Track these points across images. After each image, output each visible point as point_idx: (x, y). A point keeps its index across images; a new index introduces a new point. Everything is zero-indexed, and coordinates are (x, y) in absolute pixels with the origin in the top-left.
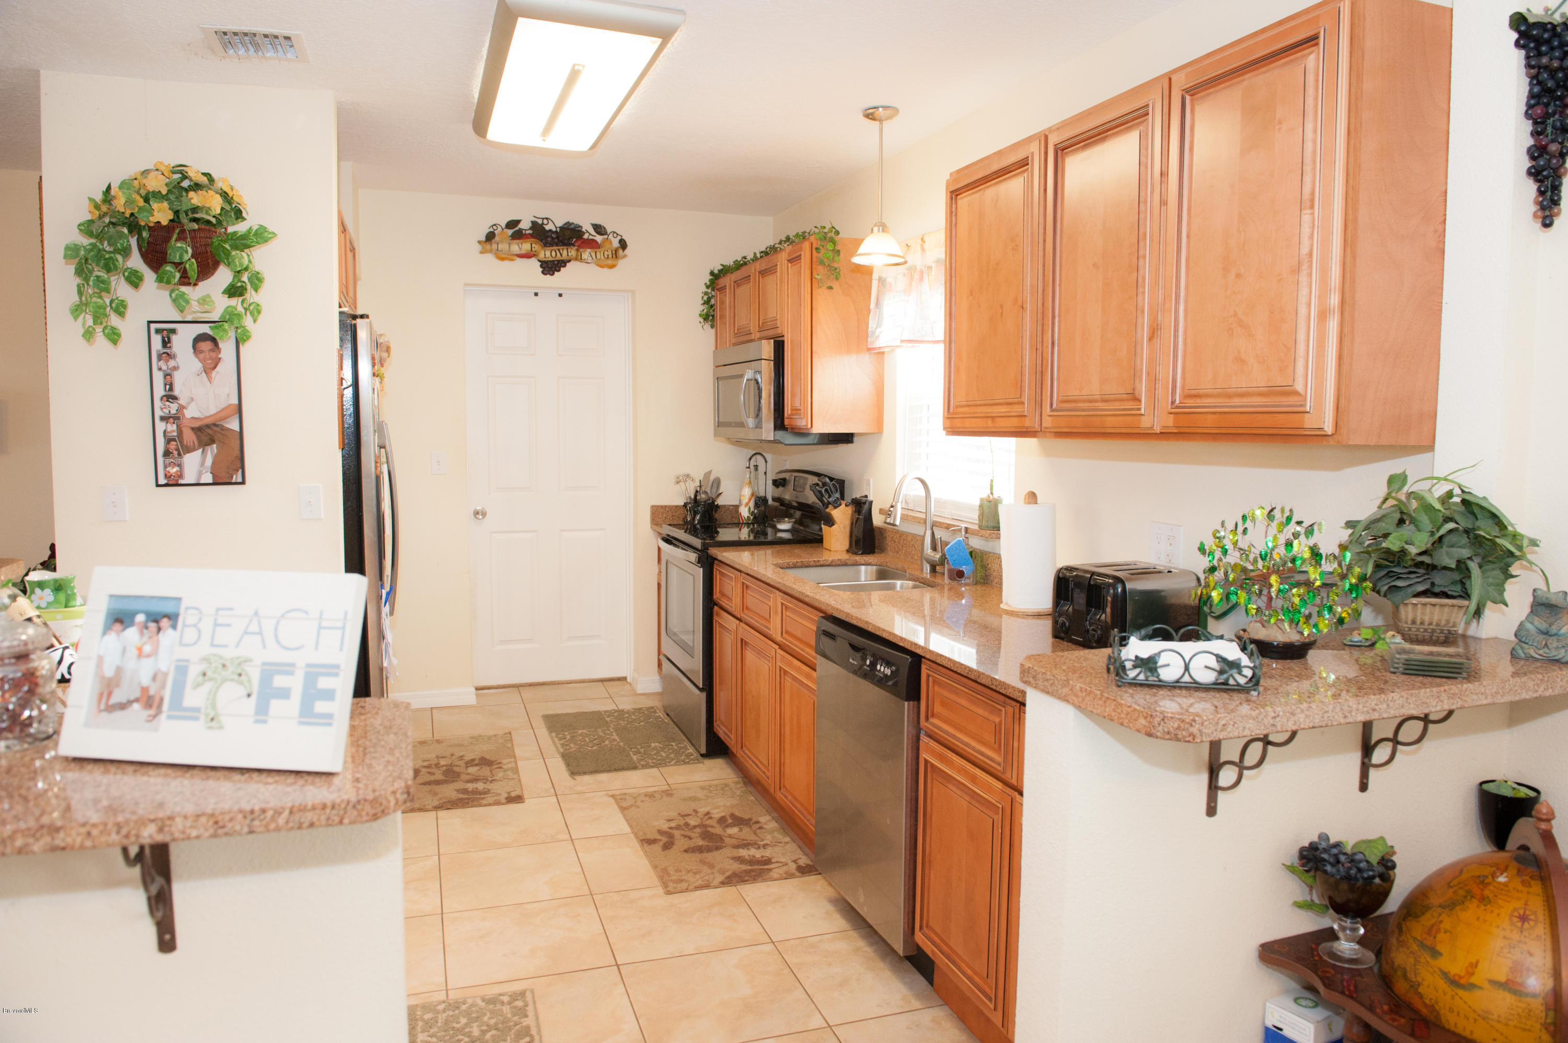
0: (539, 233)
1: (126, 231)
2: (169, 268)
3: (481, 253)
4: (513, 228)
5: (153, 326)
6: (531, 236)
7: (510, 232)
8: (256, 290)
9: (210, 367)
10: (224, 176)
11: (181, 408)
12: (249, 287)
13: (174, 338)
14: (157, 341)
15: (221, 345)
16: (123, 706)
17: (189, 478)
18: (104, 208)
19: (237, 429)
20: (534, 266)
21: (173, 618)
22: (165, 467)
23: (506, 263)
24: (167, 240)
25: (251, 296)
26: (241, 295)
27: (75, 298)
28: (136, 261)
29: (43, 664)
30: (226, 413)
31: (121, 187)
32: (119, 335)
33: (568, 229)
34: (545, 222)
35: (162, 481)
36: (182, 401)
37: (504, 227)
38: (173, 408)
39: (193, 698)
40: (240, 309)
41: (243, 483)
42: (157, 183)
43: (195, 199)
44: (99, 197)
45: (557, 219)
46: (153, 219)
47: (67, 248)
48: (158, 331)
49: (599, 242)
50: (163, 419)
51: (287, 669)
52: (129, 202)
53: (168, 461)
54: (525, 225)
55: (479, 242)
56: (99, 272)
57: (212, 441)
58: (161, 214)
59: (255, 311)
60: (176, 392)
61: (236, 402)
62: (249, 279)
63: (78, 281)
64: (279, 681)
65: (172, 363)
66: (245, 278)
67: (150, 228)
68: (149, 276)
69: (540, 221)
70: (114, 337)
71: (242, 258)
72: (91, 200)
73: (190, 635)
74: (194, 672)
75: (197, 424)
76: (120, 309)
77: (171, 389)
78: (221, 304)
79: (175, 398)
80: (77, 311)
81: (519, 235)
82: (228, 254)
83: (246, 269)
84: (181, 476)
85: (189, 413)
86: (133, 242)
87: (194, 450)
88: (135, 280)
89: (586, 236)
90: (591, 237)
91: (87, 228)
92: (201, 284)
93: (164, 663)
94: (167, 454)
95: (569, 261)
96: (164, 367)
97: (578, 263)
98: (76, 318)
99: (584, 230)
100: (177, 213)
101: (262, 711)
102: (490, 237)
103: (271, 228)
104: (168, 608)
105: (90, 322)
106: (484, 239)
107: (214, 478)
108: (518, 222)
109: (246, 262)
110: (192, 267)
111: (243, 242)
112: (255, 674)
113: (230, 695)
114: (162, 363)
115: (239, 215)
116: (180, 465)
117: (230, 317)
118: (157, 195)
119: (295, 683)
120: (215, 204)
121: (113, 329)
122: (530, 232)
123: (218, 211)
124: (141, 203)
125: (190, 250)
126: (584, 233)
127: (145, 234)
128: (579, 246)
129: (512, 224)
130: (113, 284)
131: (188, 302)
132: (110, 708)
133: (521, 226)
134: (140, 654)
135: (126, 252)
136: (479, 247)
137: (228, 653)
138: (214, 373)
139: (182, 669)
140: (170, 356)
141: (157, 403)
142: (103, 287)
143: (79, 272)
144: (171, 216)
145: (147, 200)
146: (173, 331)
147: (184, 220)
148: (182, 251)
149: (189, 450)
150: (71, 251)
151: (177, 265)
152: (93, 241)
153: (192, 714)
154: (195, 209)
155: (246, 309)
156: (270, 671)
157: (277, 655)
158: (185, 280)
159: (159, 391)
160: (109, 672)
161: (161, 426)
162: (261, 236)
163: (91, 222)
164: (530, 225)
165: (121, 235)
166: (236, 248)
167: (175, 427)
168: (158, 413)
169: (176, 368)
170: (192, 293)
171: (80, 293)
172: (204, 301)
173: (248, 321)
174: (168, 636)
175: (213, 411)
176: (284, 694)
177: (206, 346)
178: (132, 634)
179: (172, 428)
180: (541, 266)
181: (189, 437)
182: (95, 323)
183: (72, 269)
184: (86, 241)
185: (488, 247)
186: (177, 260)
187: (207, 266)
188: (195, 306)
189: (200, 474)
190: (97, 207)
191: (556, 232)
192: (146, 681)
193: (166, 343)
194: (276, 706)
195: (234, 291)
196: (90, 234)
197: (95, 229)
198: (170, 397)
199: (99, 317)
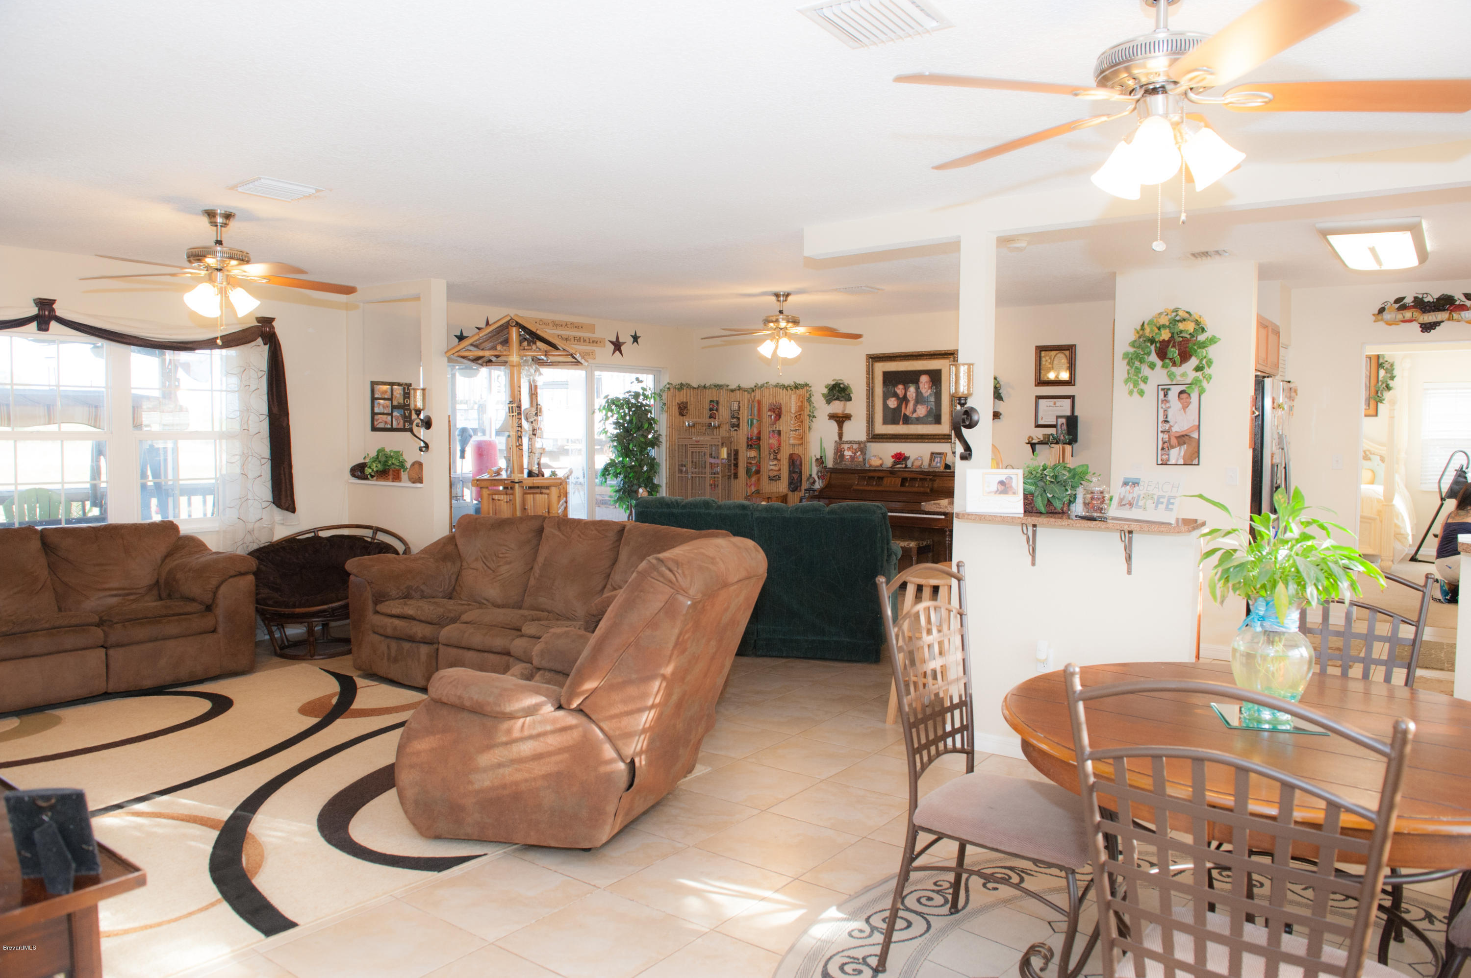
0: (1421, 305)
1: (1149, 344)
2: (1167, 361)
3: (1375, 321)
4: (1400, 304)
5: (1160, 387)
6: (1413, 307)
7: (1397, 306)
8: (1209, 367)
9: (1185, 407)
10: (1196, 311)
11: (1171, 427)
12: (1206, 366)
13: (1169, 392)
14: (1161, 394)
15: (1191, 395)
16: (1124, 505)
17: (1173, 461)
18: (1141, 333)
19: (1197, 437)
20: (1416, 327)
21: (1138, 483)
22: (1162, 455)
23: (1393, 327)
24: (1168, 346)
25: (1207, 371)
26: (1202, 370)
27: (1126, 376)
28: (1153, 357)
29: (1107, 496)
30: (1191, 429)
31: (1148, 324)
32: (1144, 393)
33: (1443, 299)
34: (1425, 296)
35: (1160, 462)
36: (1171, 423)
37: (1392, 302)
38: (1167, 426)
39: (1141, 503)
40: (1201, 377)
41: (1198, 464)
42: (1164, 320)
43: (1181, 326)
44: (1139, 328)
45: (1434, 293)
46: (1161, 339)
47: (1124, 354)
48: (1163, 389)
49: (1469, 306)
50: (1162, 432)
51: (1163, 497)
52: (1152, 331)
53: (1163, 452)
54: (1409, 300)
55: (1374, 315)
56: (1137, 364)
57: (1184, 443)
58: (1165, 335)
59: (1208, 378)
60: (1169, 419)
61: (1197, 424)
62: (1206, 363)
63: (1128, 367)
64: (1161, 500)
65: (1168, 405)
66: (1204, 362)
67: (1160, 342)
68: (1159, 363)
69: (1420, 296)
70: (1141, 393)
71: (1203, 352)
72: (1136, 329)
73: (1142, 488)
74: (1142, 496)
75: (1178, 435)
76: (1145, 380)
77: (1166, 417)
78: (1192, 375)
79: (1168, 422)
80: (1126, 381)
81: (1404, 308)
82: (1196, 351)
83: (1205, 357)
84: (1168, 460)
85: (1174, 429)
86: (1153, 348)
87: (1176, 447)
88: (1152, 366)
89: (1457, 303)
90: (1462, 303)
91: (1133, 344)
92: (1183, 365)
93: (1135, 495)
94: (1163, 449)
95: (1443, 322)
96: (1164, 407)
97: (1450, 322)
98: (1126, 385)
99: (1456, 298)
100: (1173, 334)
101: (1156, 507)
102: (1382, 310)
103: (1217, 336)
104: (1137, 481)
105: (1131, 387)
106: (1377, 312)
107: (1184, 461)
108: (1403, 298)
109: (1204, 354)
110: (1178, 359)
111: (1203, 345)
112: (1156, 498)
113: (1149, 502)
114: (1163, 405)
115: (1203, 330)
116: (1168, 455)
117: (1195, 382)
118: (1164, 326)
119: (1165, 500)
120: (1190, 327)
121: (1141, 390)
122: (1412, 304)
123: (1192, 330)
124: (1157, 331)
125: (1177, 352)
126: (1456, 301)
127: (1158, 345)
128: (1452, 311)
129: (1398, 300)
130: (1142, 368)
131: (1175, 377)
132: (1121, 506)
133: (1405, 301)
134: (1129, 492)
135: (1149, 354)
136: (1373, 318)
137: (1150, 493)
138: (1187, 410)
139: (1139, 496)
140: (1167, 401)
141: (1160, 424)
142: (1138, 371)
143: (1128, 364)
144: (1170, 335)
145: (1159, 329)
146: (1169, 389)
147: (1176, 336)
148: (1173, 352)
149: (1173, 447)
150: (1126, 355)
151: (1170, 359)
152: (1135, 349)
153: (1140, 507)
154: (1181, 332)
155: (1204, 377)
156: (1159, 497)
157: (1161, 493)
158: (1174, 364)
159: (1161, 418)
160: (1122, 497)
161: (1161, 435)
162: (1213, 341)
163: (1135, 341)
164: (1413, 299)
165: (1147, 347)
166: (1199, 348)
167: (1167, 436)
168: (1160, 429)
169: (1169, 407)
170: (1177, 371)
171: (1128, 373)
172: (1184, 375)
173: (1204, 384)
174: (1136, 488)
175: (1186, 428)
176: (1162, 503)
177: (1184, 396)
178: (1128, 487)
179: (1166, 436)
180: (1421, 327)
181: (1174, 441)
182: (1134, 387)
183: (1125, 362)
184: (1132, 350)
185: (1380, 317)
186: (1171, 357)
187: (1185, 356)
188: (1179, 378)
189: (1177, 460)
190: (1138, 332)
191: (1433, 302)
192: (1130, 499)
193: (1165, 395)
194: (1160, 506)
195: (1198, 369)
196: (1134, 347)
197: (1136, 344)
198: (1166, 421)
199: (1136, 384)
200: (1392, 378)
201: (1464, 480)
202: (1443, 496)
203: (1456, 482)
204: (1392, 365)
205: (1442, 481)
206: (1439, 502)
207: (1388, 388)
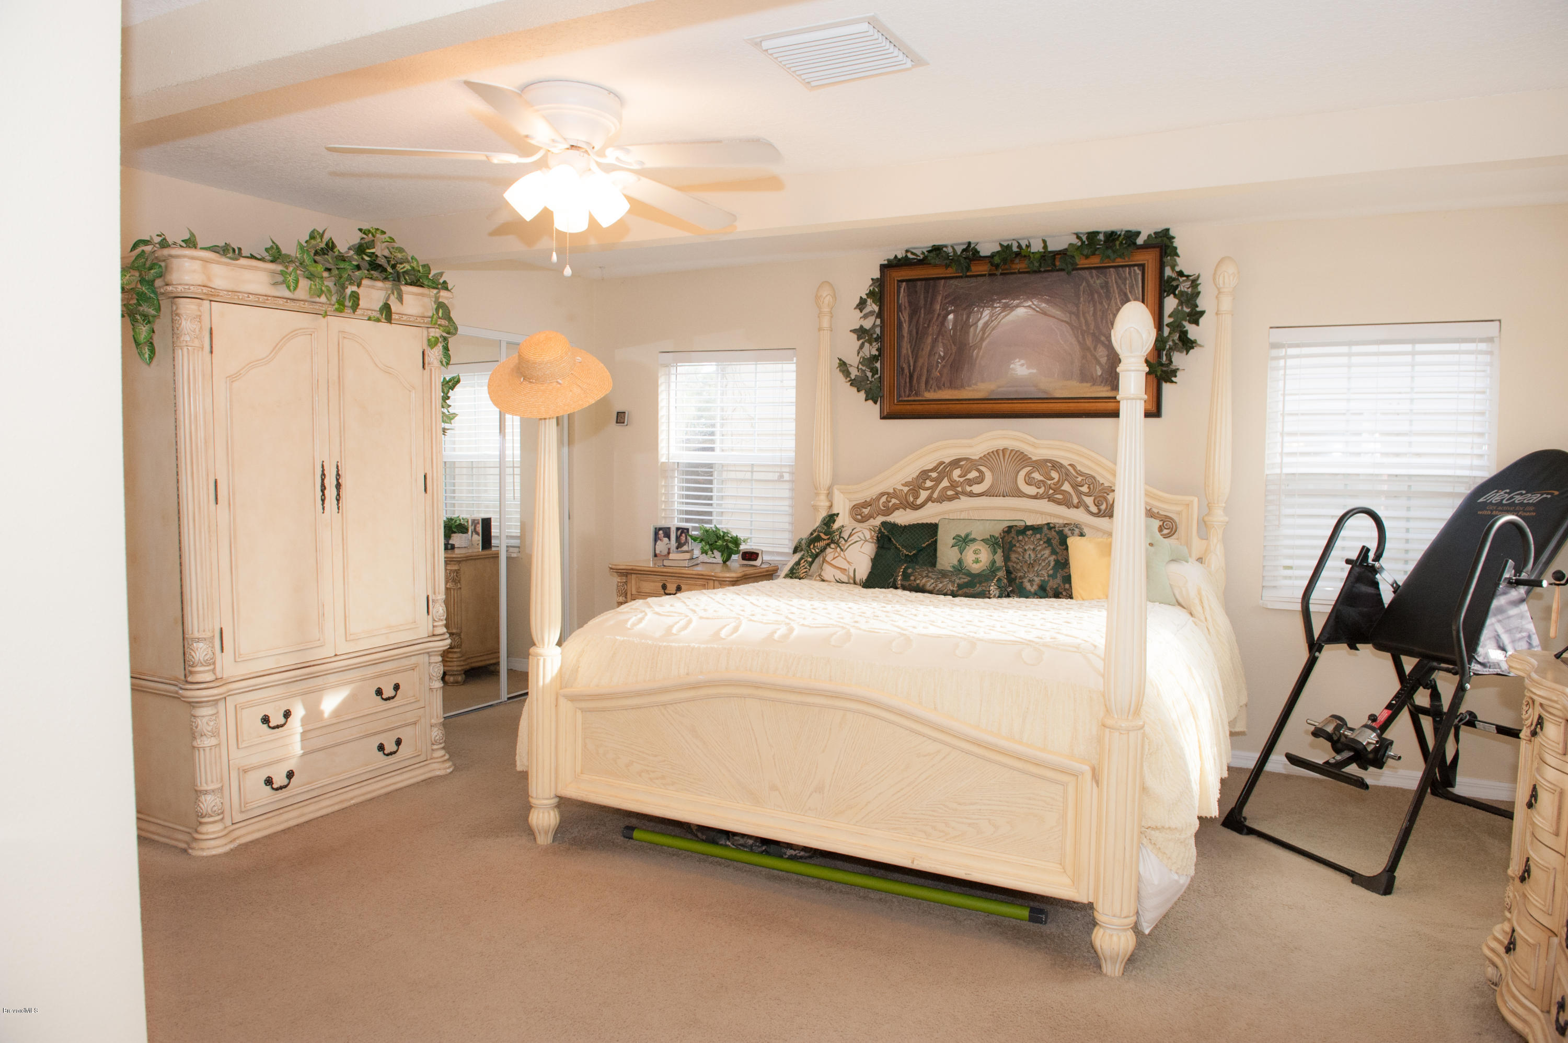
200: (1195, 317)
201: (1370, 590)
202: (1317, 632)
203: (1347, 597)
204: (1195, 283)
205: (1315, 595)
206: (1304, 655)
207: (1187, 344)
